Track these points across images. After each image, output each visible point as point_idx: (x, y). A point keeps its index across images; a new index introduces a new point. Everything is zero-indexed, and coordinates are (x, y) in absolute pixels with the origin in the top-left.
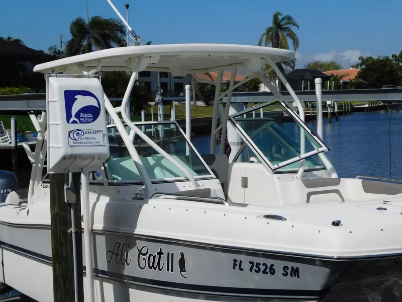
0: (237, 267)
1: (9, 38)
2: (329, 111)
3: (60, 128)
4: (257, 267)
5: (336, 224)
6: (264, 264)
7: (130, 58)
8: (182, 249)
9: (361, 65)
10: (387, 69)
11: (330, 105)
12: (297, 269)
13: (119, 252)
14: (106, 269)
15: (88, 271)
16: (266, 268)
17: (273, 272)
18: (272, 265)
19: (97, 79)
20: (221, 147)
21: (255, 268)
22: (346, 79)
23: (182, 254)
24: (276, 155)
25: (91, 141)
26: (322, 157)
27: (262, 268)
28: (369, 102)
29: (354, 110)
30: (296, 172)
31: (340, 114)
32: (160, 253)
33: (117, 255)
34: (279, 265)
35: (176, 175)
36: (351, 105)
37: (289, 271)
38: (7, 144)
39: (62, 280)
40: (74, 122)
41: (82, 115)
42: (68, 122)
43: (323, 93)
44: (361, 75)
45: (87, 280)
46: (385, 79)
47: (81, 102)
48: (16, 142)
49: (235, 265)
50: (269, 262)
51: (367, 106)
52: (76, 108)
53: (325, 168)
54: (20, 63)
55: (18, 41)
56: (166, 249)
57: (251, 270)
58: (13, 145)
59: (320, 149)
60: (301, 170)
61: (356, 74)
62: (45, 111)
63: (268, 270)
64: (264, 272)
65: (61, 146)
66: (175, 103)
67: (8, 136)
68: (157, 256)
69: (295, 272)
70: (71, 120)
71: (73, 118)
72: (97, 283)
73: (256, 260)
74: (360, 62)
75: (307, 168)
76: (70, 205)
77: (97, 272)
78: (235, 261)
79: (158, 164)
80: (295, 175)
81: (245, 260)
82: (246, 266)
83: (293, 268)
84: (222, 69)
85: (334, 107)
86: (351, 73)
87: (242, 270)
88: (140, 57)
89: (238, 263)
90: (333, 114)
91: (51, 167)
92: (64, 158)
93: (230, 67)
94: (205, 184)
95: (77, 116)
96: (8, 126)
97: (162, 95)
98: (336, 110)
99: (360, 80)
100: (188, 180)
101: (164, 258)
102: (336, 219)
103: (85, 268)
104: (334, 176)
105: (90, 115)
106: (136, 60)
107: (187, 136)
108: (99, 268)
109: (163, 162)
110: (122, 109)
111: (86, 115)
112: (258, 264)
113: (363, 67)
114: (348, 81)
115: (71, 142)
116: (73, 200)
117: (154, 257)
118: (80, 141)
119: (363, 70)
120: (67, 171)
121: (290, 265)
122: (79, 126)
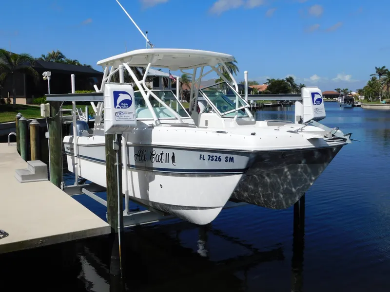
0: (202, 158)
1: (85, 65)
2: (252, 106)
3: (111, 110)
4: (212, 158)
5: (253, 134)
6: (216, 156)
7: (147, 56)
8: (173, 151)
9: (269, 83)
10: (282, 85)
11: (252, 103)
12: (233, 157)
13: (141, 155)
14: (134, 164)
15: (124, 166)
16: (217, 158)
17: (220, 160)
18: (220, 157)
19: (130, 86)
20: (195, 108)
21: (211, 158)
22: (261, 90)
23: (173, 153)
24: (223, 110)
25: (127, 117)
26: (247, 110)
27: (215, 158)
28: (272, 101)
29: (265, 106)
30: (233, 117)
31: (257, 108)
32: (162, 154)
33: (139, 156)
34: (223, 156)
35: (170, 117)
36: (263, 104)
37: (228, 159)
38: (83, 120)
39: (111, 190)
40: (118, 108)
41: (122, 104)
42: (115, 108)
43: (248, 96)
44: (269, 88)
45: (124, 171)
46: (281, 91)
47: (122, 97)
48: (88, 120)
49: (201, 157)
50: (218, 155)
51: (271, 104)
52: (119, 101)
53: (248, 117)
54: (90, 78)
55: (89, 66)
56: (165, 151)
57: (209, 159)
58: (86, 121)
59: (246, 106)
60: (236, 117)
61: (266, 87)
62: (103, 102)
63: (217, 159)
64: (216, 160)
65: (111, 120)
66: (171, 101)
67: (84, 116)
68: (161, 155)
69: (232, 159)
70: (117, 107)
71: (118, 106)
72: (129, 172)
73: (211, 154)
74: (268, 81)
75: (239, 116)
76: (116, 151)
77: (129, 166)
78: (201, 155)
79: (162, 111)
80: (233, 119)
81: (206, 154)
82: (206, 157)
83: (230, 157)
84: (196, 67)
85: (254, 105)
86: (264, 87)
87: (204, 160)
88: (153, 55)
89: (202, 156)
90: (253, 108)
91: (106, 131)
92: (113, 126)
93: (201, 66)
94: (186, 121)
95: (120, 104)
96: (84, 111)
97: (165, 96)
98: (255, 106)
99: (268, 91)
100: (177, 119)
101: (164, 156)
102: (253, 132)
103: (122, 165)
104: (253, 120)
105: (127, 104)
106: (151, 57)
107: (177, 98)
108: (130, 164)
109: (164, 111)
110: (143, 81)
111: (124, 104)
112: (213, 156)
113: (270, 84)
114: (262, 91)
115: (117, 118)
116: (117, 148)
117: (159, 156)
118: (121, 117)
119: (270, 85)
120: (114, 133)
121: (229, 156)
122: (121, 110)
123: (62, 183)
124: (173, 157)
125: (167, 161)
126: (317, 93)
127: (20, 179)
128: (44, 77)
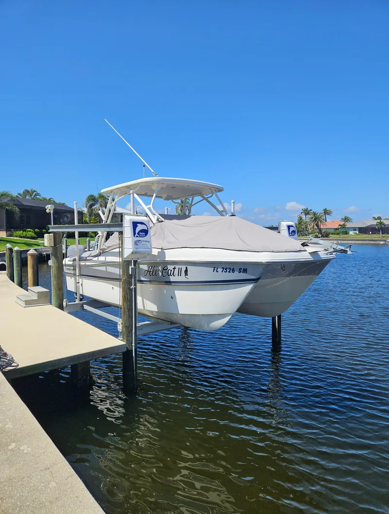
0: (215, 271)
3: (130, 239)
6: (229, 269)
7: (153, 184)
12: (246, 269)
13: (152, 271)
17: (233, 271)
18: (234, 268)
21: (224, 270)
23: (186, 268)
25: (144, 245)
32: (174, 269)
33: (150, 272)
37: (242, 271)
40: (137, 236)
41: (140, 233)
42: (134, 236)
47: (140, 227)
50: (232, 267)
52: (137, 230)
56: (177, 266)
57: (222, 272)
63: (231, 271)
64: (229, 272)
65: (130, 247)
69: (245, 271)
71: (137, 235)
73: (225, 266)
77: (138, 281)
78: (214, 268)
81: (220, 267)
82: (220, 270)
83: (244, 269)
87: (217, 272)
88: (158, 183)
89: (216, 269)
91: (125, 257)
92: (133, 253)
95: (138, 234)
101: (176, 270)
105: (144, 234)
106: (156, 185)
110: (151, 206)
111: (142, 234)
112: (226, 268)
115: (136, 246)
117: (171, 271)
118: (139, 245)
121: (243, 267)
122: (139, 238)
123: (65, 300)
124: (186, 271)
125: (179, 274)
126: (292, 226)
127: (23, 304)
128: (47, 210)
